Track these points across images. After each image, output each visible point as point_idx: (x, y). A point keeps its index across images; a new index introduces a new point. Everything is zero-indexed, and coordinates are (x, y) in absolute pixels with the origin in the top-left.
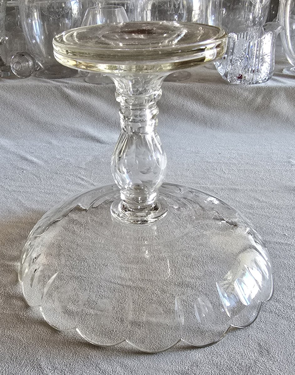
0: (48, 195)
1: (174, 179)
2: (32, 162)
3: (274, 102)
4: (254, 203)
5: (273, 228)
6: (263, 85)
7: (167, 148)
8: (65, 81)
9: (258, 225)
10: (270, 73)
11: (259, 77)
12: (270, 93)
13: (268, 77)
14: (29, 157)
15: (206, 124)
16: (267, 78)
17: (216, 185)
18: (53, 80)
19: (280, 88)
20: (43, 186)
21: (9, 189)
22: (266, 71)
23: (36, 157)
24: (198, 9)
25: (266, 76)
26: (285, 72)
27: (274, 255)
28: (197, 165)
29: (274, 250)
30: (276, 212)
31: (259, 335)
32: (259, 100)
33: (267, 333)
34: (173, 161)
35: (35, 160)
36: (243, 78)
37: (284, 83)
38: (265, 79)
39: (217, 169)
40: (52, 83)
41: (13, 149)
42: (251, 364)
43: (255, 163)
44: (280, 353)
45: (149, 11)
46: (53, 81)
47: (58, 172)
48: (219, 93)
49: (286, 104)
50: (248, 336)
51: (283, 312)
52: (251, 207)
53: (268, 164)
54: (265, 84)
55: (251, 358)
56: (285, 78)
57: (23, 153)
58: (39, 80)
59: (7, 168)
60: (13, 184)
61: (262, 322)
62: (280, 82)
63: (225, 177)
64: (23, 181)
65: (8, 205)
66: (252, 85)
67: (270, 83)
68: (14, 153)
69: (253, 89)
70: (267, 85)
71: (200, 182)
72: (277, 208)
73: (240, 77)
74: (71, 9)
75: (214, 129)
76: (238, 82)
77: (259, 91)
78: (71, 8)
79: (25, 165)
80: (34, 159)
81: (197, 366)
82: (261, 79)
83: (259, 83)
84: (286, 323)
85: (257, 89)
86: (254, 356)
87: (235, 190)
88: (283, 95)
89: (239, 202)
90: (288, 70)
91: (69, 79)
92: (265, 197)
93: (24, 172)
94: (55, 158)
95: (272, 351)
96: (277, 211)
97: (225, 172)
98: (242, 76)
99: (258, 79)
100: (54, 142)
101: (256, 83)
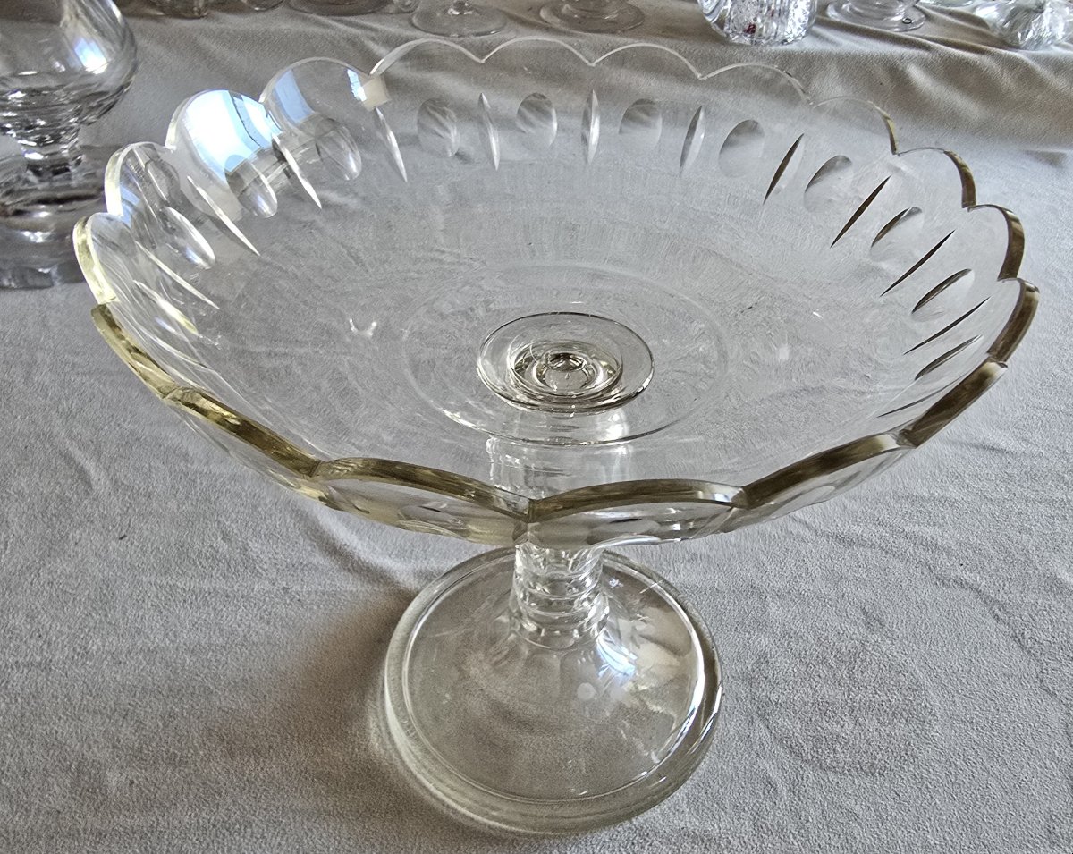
3: (815, 84)
6: (795, 47)
8: (368, 24)
11: (789, 30)
12: (808, 65)
13: (805, 30)
16: (803, 33)
18: (337, 18)
19: (829, 56)
22: (803, 18)
25: (802, 27)
26: (831, 13)
31: (860, 593)
33: (873, 586)
36: (757, 32)
37: (836, 44)
38: (800, 34)
40: (339, 30)
42: (856, 648)
44: (900, 623)
46: (339, 21)
48: (707, 63)
50: (843, 596)
51: (894, 544)
54: (800, 46)
55: (854, 637)
56: (835, 29)
58: (304, 19)
61: (862, 566)
62: (827, 40)
66: (774, 48)
67: (810, 45)
69: (776, 55)
70: (803, 47)
73: (751, 30)
76: (746, 39)
77: (787, 59)
81: (767, 662)
82: (791, 35)
83: (789, 44)
84: (902, 566)
85: (784, 55)
86: (858, 632)
88: (833, 69)
91: (372, 16)
95: (887, 620)
98: (754, 26)
99: (786, 33)
101: (782, 43)
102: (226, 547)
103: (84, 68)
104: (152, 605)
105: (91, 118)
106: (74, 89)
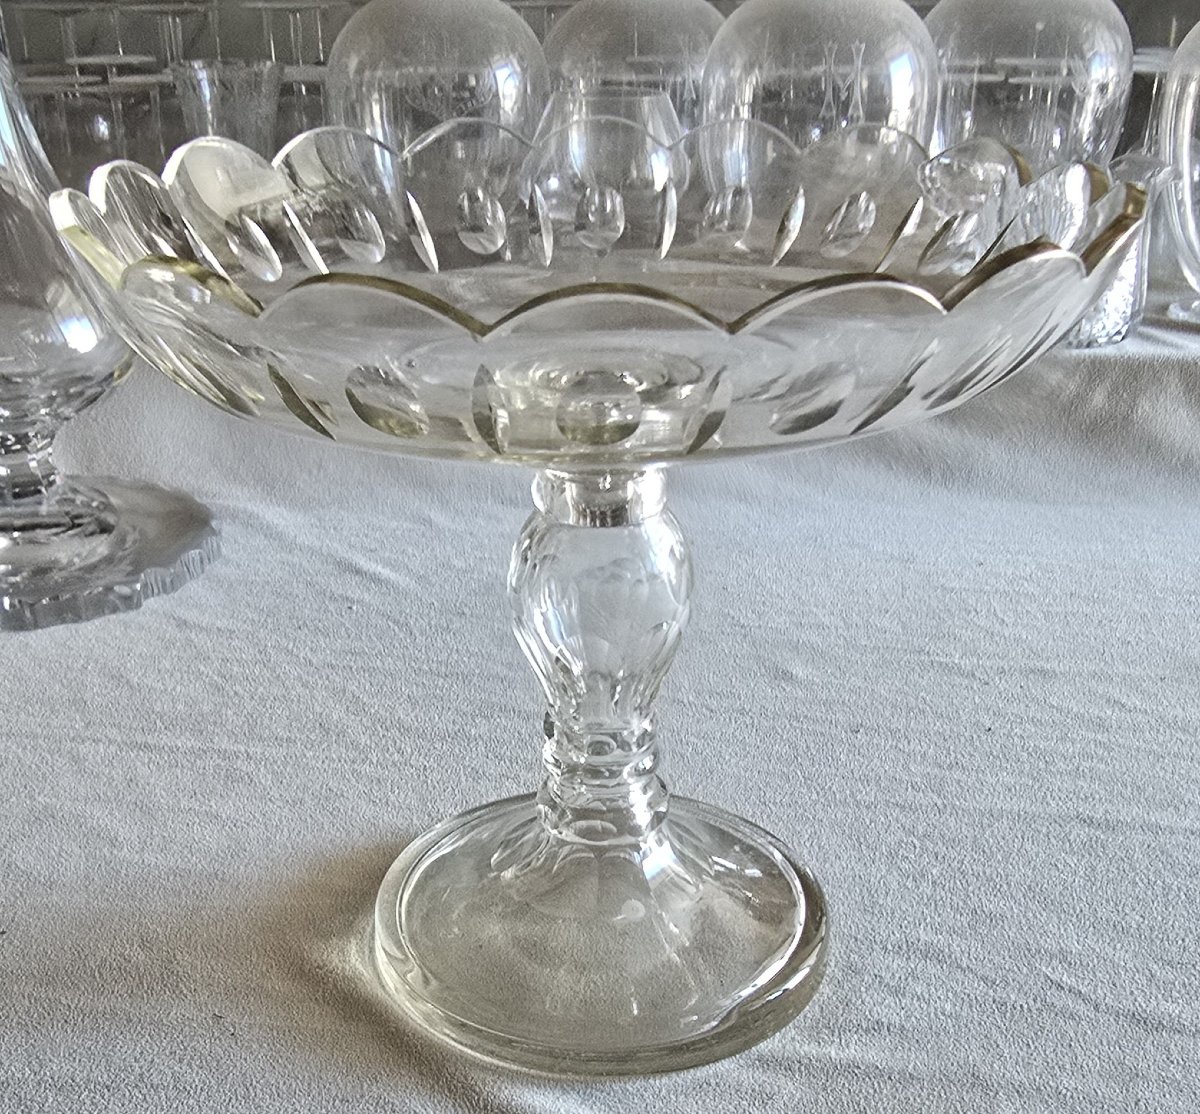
0: (442, 680)
1: (845, 639)
2: (376, 579)
3: (1144, 406)
4: (1109, 712)
5: (1178, 789)
6: (1110, 351)
7: (810, 546)
9: (1129, 779)
10: (1133, 316)
11: (1100, 326)
12: (1134, 375)
13: (1126, 327)
14: (363, 562)
15: (927, 471)
16: (1124, 331)
17: (979, 658)
19: (1167, 364)
20: (423, 651)
21: (314, 661)
22: (1122, 308)
23: (387, 563)
24: (908, 105)
25: (1122, 323)
26: (1176, 313)
27: (1188, 869)
28: (911, 598)
29: (1186, 853)
30: (1181, 740)
32: (1099, 398)
33: (1195, 1094)
34: (835, 584)
35: (385, 572)
37: (1176, 346)
38: (1119, 333)
39: (978, 610)
41: (306, 539)
43: (1096, 596)
45: (746, 107)
47: (466, 610)
49: (1183, 412)
50: (1136, 1104)
52: (1101, 725)
53: (1139, 597)
54: (1119, 349)
56: (1179, 331)
57: (343, 552)
59: (297, 596)
60: (324, 645)
61: (1175, 1062)
62: (1165, 343)
63: (1007, 635)
64: (354, 634)
65: (318, 709)
66: (1075, 352)
67: (1133, 348)
68: (312, 551)
69: (1079, 363)
70: (1124, 351)
71: (927, 649)
72: (1184, 731)
74: (496, 95)
75: (955, 488)
77: (1097, 369)
78: (497, 91)
79: (354, 589)
80: (382, 571)
82: (1104, 333)
83: (1100, 346)
85: (1093, 362)
87: (1043, 672)
88: (1174, 385)
89: (1060, 710)
90: (1186, 308)
92: (1141, 696)
93: (354, 608)
94: (451, 568)
96: (1184, 739)
97: (1003, 621)
99: (1094, 331)
100: (440, 518)
101: (1089, 345)
102: (142, 957)
103: (65, 344)
104: (18, 1023)
105: (67, 411)
106: (53, 376)
